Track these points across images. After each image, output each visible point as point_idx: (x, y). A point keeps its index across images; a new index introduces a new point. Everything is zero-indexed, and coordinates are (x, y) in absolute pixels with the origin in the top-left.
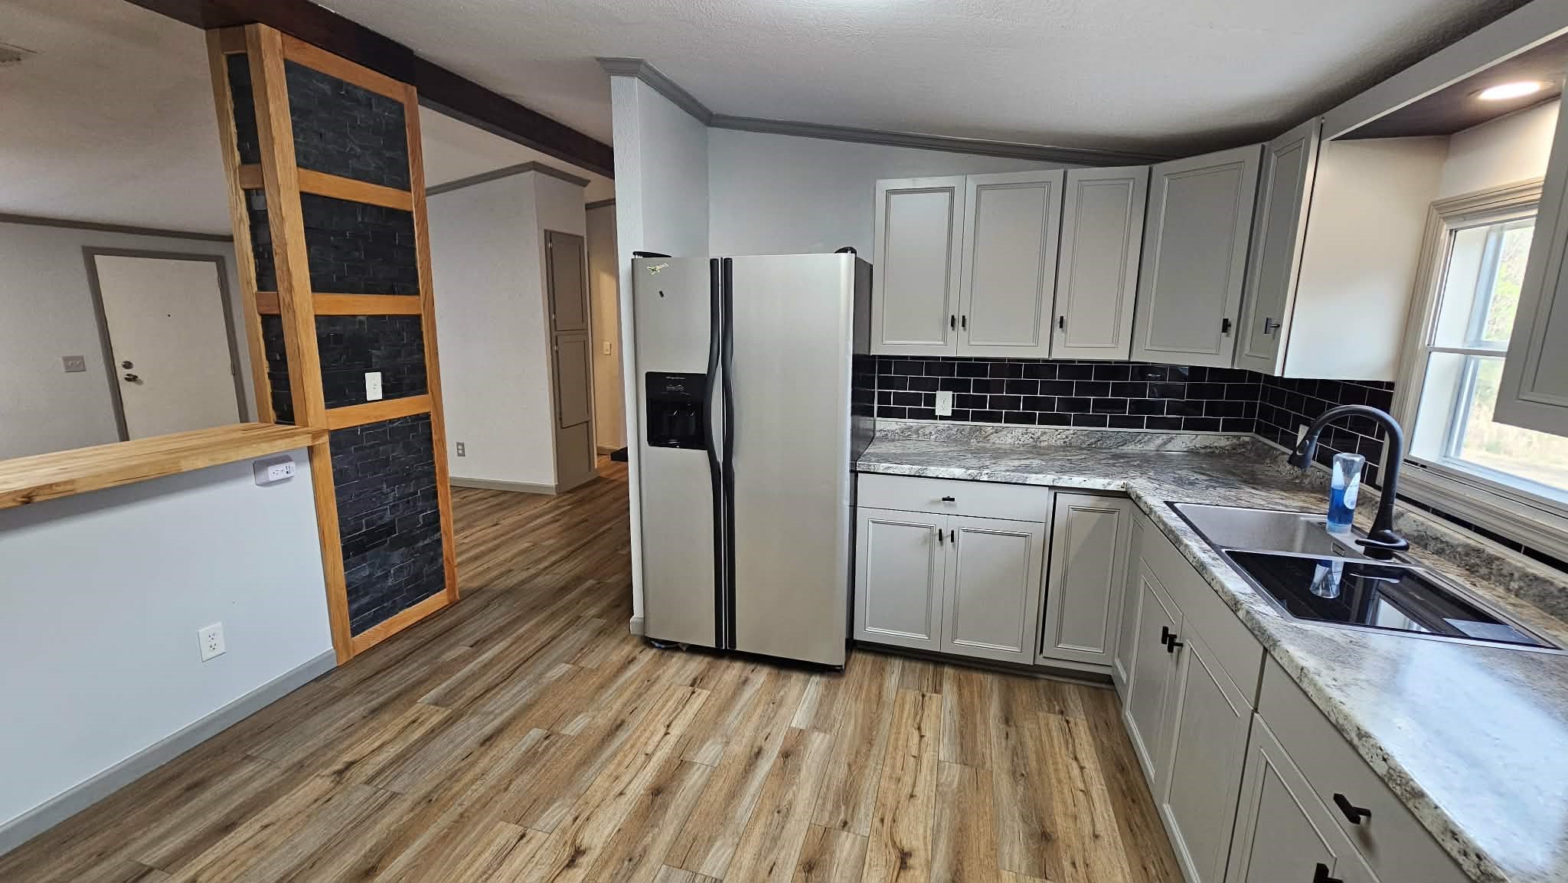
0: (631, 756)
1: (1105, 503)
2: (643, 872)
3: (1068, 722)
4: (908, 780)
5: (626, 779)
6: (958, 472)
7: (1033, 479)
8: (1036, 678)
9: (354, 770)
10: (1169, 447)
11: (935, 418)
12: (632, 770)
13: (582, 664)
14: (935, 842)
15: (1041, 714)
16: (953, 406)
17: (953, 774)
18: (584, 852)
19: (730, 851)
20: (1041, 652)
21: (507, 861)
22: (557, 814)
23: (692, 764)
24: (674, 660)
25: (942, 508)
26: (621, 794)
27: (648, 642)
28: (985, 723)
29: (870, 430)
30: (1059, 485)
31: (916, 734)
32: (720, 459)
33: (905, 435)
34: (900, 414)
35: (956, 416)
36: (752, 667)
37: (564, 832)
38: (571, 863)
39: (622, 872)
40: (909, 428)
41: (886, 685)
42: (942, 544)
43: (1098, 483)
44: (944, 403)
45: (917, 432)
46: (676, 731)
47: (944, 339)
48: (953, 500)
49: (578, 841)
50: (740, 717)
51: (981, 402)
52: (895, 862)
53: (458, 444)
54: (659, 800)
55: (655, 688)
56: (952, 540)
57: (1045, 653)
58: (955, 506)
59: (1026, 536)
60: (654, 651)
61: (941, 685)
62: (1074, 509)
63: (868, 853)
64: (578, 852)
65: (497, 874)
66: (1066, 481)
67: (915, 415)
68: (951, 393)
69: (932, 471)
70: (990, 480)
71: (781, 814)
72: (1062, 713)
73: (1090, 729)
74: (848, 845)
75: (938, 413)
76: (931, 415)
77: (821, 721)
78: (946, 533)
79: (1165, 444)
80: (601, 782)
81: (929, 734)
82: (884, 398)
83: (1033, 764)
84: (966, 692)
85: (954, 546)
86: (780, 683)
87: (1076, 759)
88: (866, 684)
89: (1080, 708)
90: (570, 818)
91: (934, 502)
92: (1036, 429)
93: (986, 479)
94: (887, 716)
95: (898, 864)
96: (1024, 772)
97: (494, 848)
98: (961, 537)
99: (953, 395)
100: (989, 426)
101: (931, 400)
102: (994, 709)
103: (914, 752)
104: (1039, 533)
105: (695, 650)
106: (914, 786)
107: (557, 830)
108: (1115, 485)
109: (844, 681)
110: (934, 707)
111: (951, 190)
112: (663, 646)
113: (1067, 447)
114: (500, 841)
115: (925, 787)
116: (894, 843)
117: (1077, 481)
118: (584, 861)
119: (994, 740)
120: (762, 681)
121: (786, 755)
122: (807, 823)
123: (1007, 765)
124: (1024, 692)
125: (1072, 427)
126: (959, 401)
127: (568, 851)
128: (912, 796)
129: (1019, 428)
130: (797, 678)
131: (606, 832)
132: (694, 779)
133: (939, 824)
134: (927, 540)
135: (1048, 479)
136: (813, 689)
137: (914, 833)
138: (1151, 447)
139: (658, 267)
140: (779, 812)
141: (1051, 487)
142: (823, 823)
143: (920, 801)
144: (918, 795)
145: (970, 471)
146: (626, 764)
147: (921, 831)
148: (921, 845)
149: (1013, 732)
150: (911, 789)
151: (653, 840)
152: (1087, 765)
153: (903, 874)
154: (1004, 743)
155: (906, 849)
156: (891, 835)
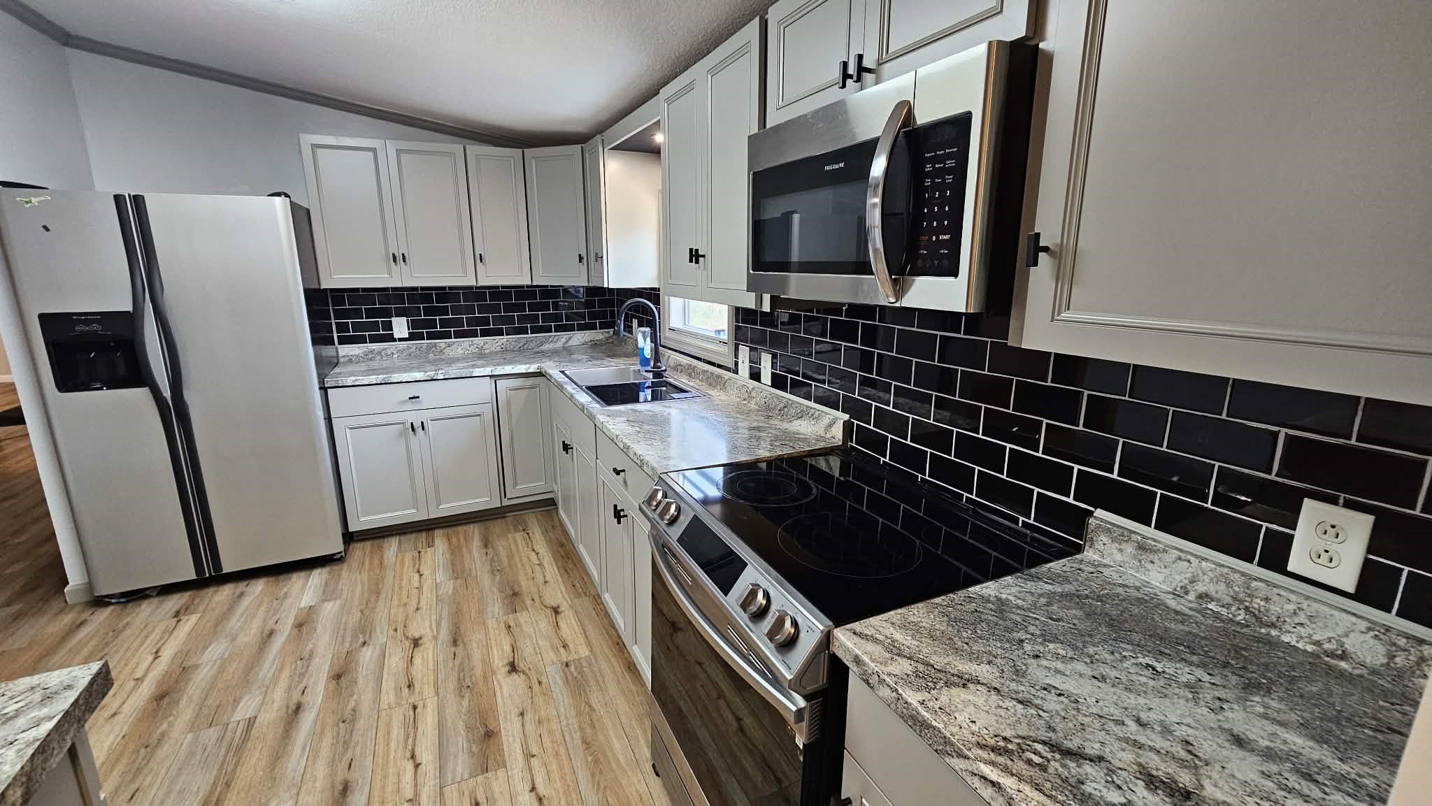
1: (530, 381)
2: (167, 747)
3: (528, 534)
4: (413, 601)
5: (117, 703)
6: (419, 375)
7: (477, 372)
8: (505, 517)
10: (570, 343)
11: (395, 340)
12: (123, 695)
14: (438, 625)
15: (510, 535)
16: (409, 329)
17: (448, 587)
19: (261, 697)
20: (505, 497)
23: (196, 666)
24: (143, 607)
25: (410, 406)
26: (116, 713)
27: (99, 602)
28: (470, 552)
29: (334, 357)
30: (496, 374)
31: (416, 575)
32: (167, 393)
33: (368, 357)
34: (361, 340)
35: (412, 337)
36: (245, 583)
40: (372, 352)
41: (385, 557)
42: (415, 434)
43: (522, 369)
44: (400, 327)
45: (379, 353)
46: (167, 654)
47: (389, 272)
48: (418, 397)
50: (242, 619)
51: (432, 324)
52: (410, 646)
54: (166, 700)
56: (423, 429)
57: (508, 496)
58: (420, 402)
59: (478, 415)
60: (111, 608)
61: (433, 541)
62: (510, 390)
63: (387, 650)
66: (500, 370)
67: (374, 339)
68: (405, 319)
69: (396, 377)
70: (447, 377)
71: (304, 660)
72: (524, 530)
73: (543, 533)
74: (369, 652)
75: (396, 336)
76: (391, 338)
77: (328, 594)
78: (417, 425)
79: (567, 342)
81: (426, 571)
82: (342, 328)
83: (505, 561)
84: (454, 540)
85: (425, 433)
86: (281, 584)
87: (534, 550)
88: (367, 559)
89: (536, 523)
91: (403, 402)
92: (479, 340)
93: (443, 378)
94: (390, 574)
95: (412, 646)
96: (499, 569)
98: (430, 425)
99: (408, 321)
100: (442, 343)
101: (389, 326)
102: (476, 543)
103: (417, 586)
104: (488, 411)
106: (419, 603)
108: (533, 368)
109: (345, 566)
110: (429, 557)
111: (374, 150)
112: (122, 600)
113: (504, 351)
115: (427, 597)
116: (407, 637)
117: (508, 369)
119: (478, 560)
120: (260, 588)
121: (299, 626)
122: (330, 656)
123: (487, 568)
124: (496, 527)
125: (505, 337)
126: (413, 325)
128: (417, 609)
129: (466, 342)
130: (297, 579)
131: (109, 742)
132: (201, 677)
133: (440, 616)
134: (402, 434)
135: (488, 371)
136: (315, 581)
137: (421, 626)
138: (559, 345)
139: (34, 200)
140: (301, 659)
141: (491, 376)
142: (346, 650)
143: (424, 609)
144: (422, 607)
145: (428, 373)
147: (427, 623)
148: (428, 630)
149: (490, 551)
150: (416, 607)
151: (171, 725)
152: (540, 551)
153: (416, 650)
154: (485, 558)
155: (417, 637)
156: (404, 634)
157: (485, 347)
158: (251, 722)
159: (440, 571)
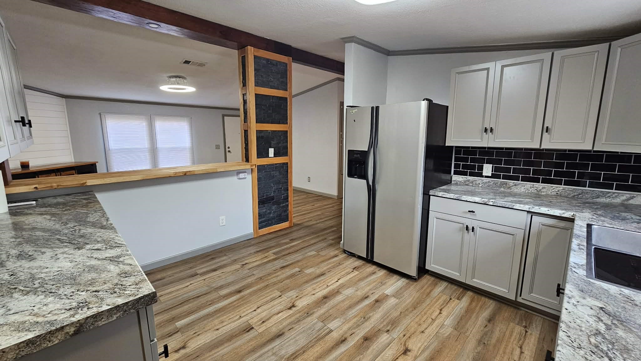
0: (322, 284)
1: (562, 224)
2: (309, 319)
3: (526, 332)
4: (425, 326)
5: (318, 291)
6: (477, 199)
7: (517, 206)
8: (518, 309)
9: (247, 265)
10: (631, 202)
11: (483, 176)
12: (320, 289)
13: (319, 253)
14: (423, 351)
15: (512, 324)
16: (492, 171)
17: (448, 331)
18: (295, 307)
19: (341, 323)
20: (520, 296)
21: (274, 301)
22: (292, 294)
23: (341, 293)
24: (351, 259)
25: (469, 215)
26: (314, 294)
27: (345, 251)
28: (477, 318)
29: (449, 180)
30: (532, 211)
31: (438, 311)
32: (371, 183)
33: (466, 184)
34: (465, 174)
35: (493, 176)
36: (379, 269)
37: (292, 299)
38: (290, 308)
39: (303, 316)
40: (468, 181)
41: (435, 290)
42: (468, 232)
43: (557, 212)
44: (488, 169)
45: (472, 182)
46: (340, 282)
47: (482, 139)
48: (474, 212)
49: (295, 303)
50: (365, 284)
51: (508, 170)
52: (402, 351)
53: (308, 177)
54: (325, 300)
55: (341, 266)
56: (473, 231)
57: (522, 297)
58: (475, 215)
59: (513, 235)
60: (346, 255)
61: (462, 297)
62: (543, 225)
63: (392, 343)
64: (293, 306)
65: (269, 303)
66: (536, 209)
67: (472, 174)
68: (491, 165)
69: (464, 198)
70: (494, 204)
71: (365, 319)
72: (525, 327)
73: (539, 339)
74: (385, 338)
75: (483, 174)
76: (480, 175)
77: (397, 294)
78: (470, 228)
79: (628, 200)
80: (309, 289)
81: (444, 313)
82: (457, 166)
83: (493, 341)
84: (474, 304)
85: (474, 234)
86: (388, 277)
87: (521, 348)
88: (426, 287)
89: (539, 328)
90: (295, 296)
91: (465, 212)
92: (539, 186)
93: (492, 204)
94: (428, 301)
95: (403, 352)
96: (486, 343)
97: (271, 296)
98: (478, 230)
99: (493, 166)
100: (511, 182)
101: (481, 168)
102: (486, 314)
103: (433, 318)
104: (520, 235)
105: (360, 258)
106: (426, 328)
107: (290, 298)
108: (568, 214)
109: (416, 284)
110: (453, 305)
111: (488, 69)
112: (349, 254)
113: (558, 195)
114: (274, 295)
115: (432, 330)
116: (405, 345)
117: (544, 210)
118: (294, 309)
119: (477, 326)
120: (381, 274)
121: (377, 301)
122: (373, 325)
123: (478, 337)
124: (507, 312)
125: (563, 186)
126: (495, 169)
127: (291, 304)
128: (423, 332)
129: (529, 184)
130: (396, 277)
131: (304, 304)
132: (339, 298)
133: (429, 346)
134: (461, 230)
135: (526, 208)
136: (400, 283)
137: (415, 345)
138: (618, 201)
139: (354, 111)
140: (364, 318)
141: (528, 212)
142: (379, 328)
143: (425, 335)
144: (426, 333)
145: (483, 200)
146: (319, 286)
147: (419, 345)
148: (416, 349)
149: (490, 326)
150: (423, 329)
151: (317, 311)
152: (526, 352)
153: (402, 355)
154: (482, 328)
155: (409, 348)
156: (405, 342)
157: (542, 190)
158: (331, 331)
159: (452, 318)
